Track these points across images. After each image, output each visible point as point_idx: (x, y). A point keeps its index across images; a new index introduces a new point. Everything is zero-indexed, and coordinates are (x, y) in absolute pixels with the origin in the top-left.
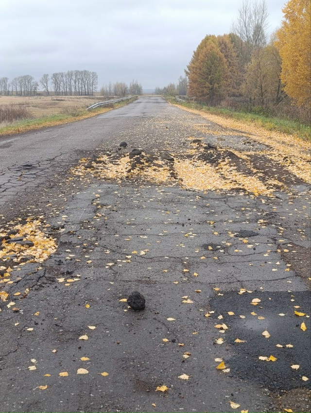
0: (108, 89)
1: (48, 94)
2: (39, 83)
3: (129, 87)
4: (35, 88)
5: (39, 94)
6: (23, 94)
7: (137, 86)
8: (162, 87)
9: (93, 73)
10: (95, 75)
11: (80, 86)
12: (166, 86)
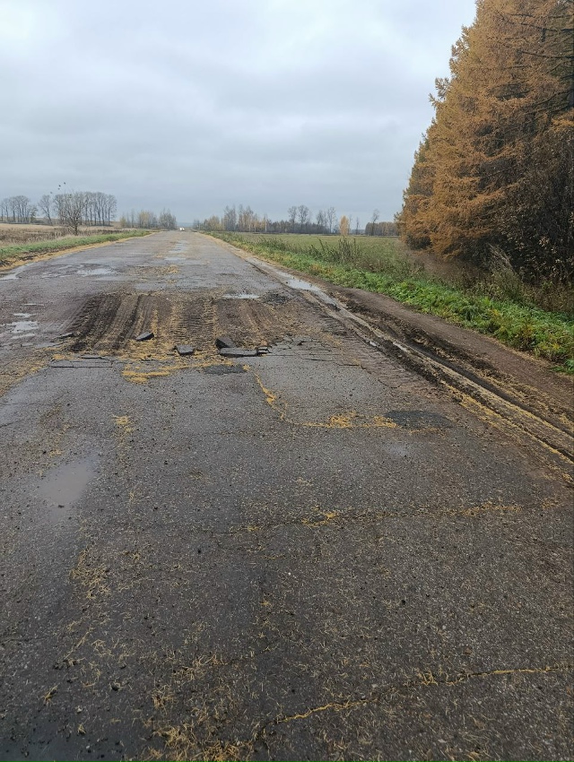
0: (130, 220)
1: (49, 222)
2: (38, 208)
3: (158, 217)
4: (33, 214)
5: (38, 222)
6: (17, 220)
7: (169, 217)
8: (202, 221)
9: (110, 196)
10: (112, 201)
11: (93, 213)
12: (208, 218)
